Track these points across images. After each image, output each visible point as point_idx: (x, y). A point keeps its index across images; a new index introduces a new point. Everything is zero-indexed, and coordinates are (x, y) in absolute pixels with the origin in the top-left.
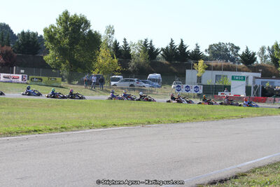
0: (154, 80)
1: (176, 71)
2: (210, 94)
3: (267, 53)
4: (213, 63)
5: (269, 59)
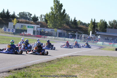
1: (4, 22)
2: (18, 33)
3: (43, 17)
4: (20, 20)
5: (44, 20)
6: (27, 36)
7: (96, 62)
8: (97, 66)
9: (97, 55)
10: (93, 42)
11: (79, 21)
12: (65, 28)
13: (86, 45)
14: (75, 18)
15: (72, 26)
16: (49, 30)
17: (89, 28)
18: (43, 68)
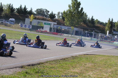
0: (12, 21)
1: (21, 18)
2: (34, 29)
3: (60, 15)
4: (37, 17)
5: (61, 17)
6: (43, 33)
7: (110, 61)
8: (111, 66)
9: (113, 55)
10: (110, 42)
11: (97, 20)
12: (82, 26)
13: (96, 45)
14: (93, 17)
15: (90, 24)
16: (66, 28)
17: (107, 28)
18: (57, 65)
